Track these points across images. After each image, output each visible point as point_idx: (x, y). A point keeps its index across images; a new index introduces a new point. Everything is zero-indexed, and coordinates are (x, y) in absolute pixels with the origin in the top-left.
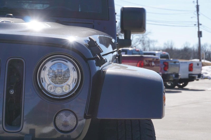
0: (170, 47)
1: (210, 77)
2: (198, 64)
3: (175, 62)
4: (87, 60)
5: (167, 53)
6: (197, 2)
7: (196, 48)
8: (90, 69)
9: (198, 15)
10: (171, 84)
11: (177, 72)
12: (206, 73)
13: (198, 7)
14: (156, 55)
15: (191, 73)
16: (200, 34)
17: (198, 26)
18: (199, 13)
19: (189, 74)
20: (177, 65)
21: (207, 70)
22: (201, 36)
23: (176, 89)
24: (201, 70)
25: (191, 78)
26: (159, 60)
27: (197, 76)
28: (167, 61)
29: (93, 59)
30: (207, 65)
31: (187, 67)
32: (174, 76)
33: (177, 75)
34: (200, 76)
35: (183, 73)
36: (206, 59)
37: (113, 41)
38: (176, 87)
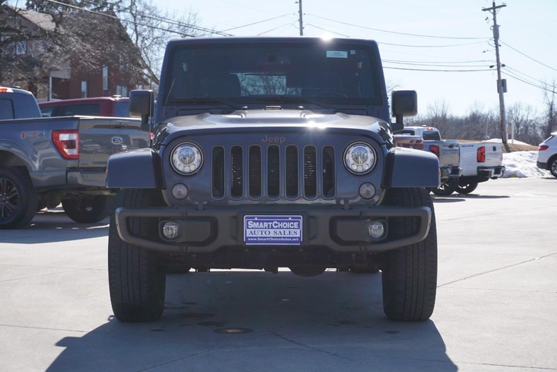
0: (440, 114)
1: (520, 173)
2: (494, 149)
3: (451, 146)
4: (380, 145)
5: (435, 129)
6: (495, 19)
7: (496, 113)
8: (383, 151)
9: (497, 46)
10: (445, 186)
11: (455, 165)
12: (513, 166)
13: (496, 29)
14: (416, 133)
15: (481, 164)
16: (502, 85)
17: (498, 69)
18: (499, 43)
19: (479, 168)
20: (456, 150)
21: (515, 160)
22: (505, 91)
23: (455, 196)
24: (502, 159)
25: (483, 175)
26: (422, 143)
27: (493, 171)
28: (436, 144)
29: (384, 144)
30: (519, 149)
31: (473, 154)
32: (450, 171)
33: (455, 170)
34: (499, 170)
35: (467, 167)
36: (517, 138)
37: (388, 125)
38: (455, 193)
